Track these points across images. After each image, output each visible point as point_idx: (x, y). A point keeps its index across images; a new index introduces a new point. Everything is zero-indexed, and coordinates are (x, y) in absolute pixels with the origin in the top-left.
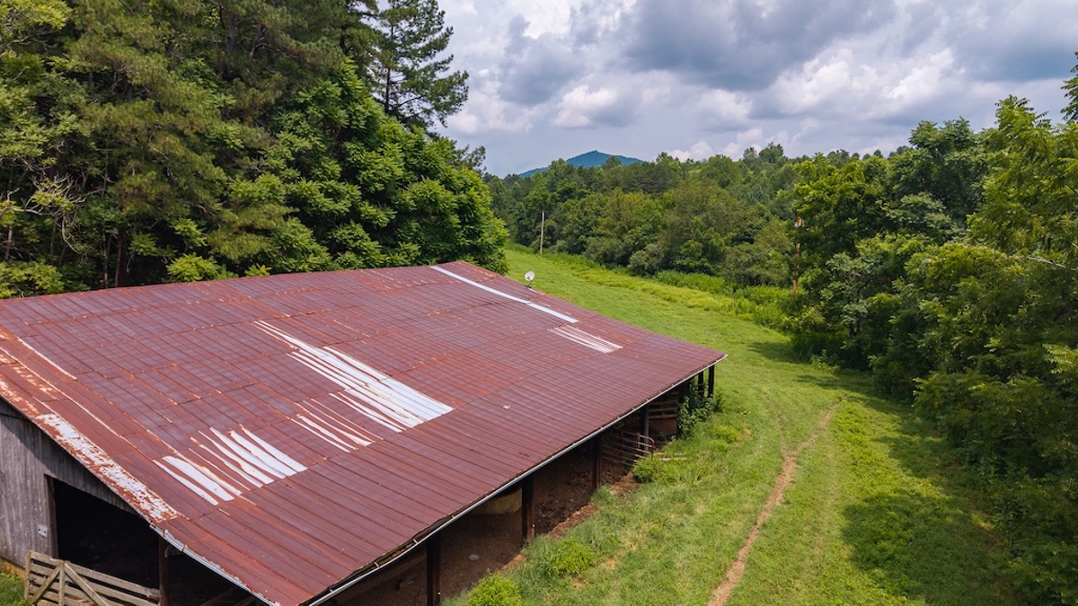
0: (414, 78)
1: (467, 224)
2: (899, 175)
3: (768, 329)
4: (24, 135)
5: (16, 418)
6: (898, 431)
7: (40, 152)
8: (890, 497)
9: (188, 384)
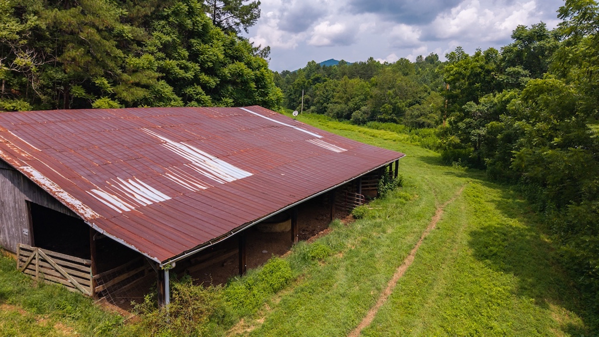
0: (229, 5)
1: (260, 88)
2: (505, 57)
3: (428, 150)
4: (8, 26)
5: (8, 170)
6: (500, 197)
7: (18, 37)
8: (495, 227)
9: (104, 156)
